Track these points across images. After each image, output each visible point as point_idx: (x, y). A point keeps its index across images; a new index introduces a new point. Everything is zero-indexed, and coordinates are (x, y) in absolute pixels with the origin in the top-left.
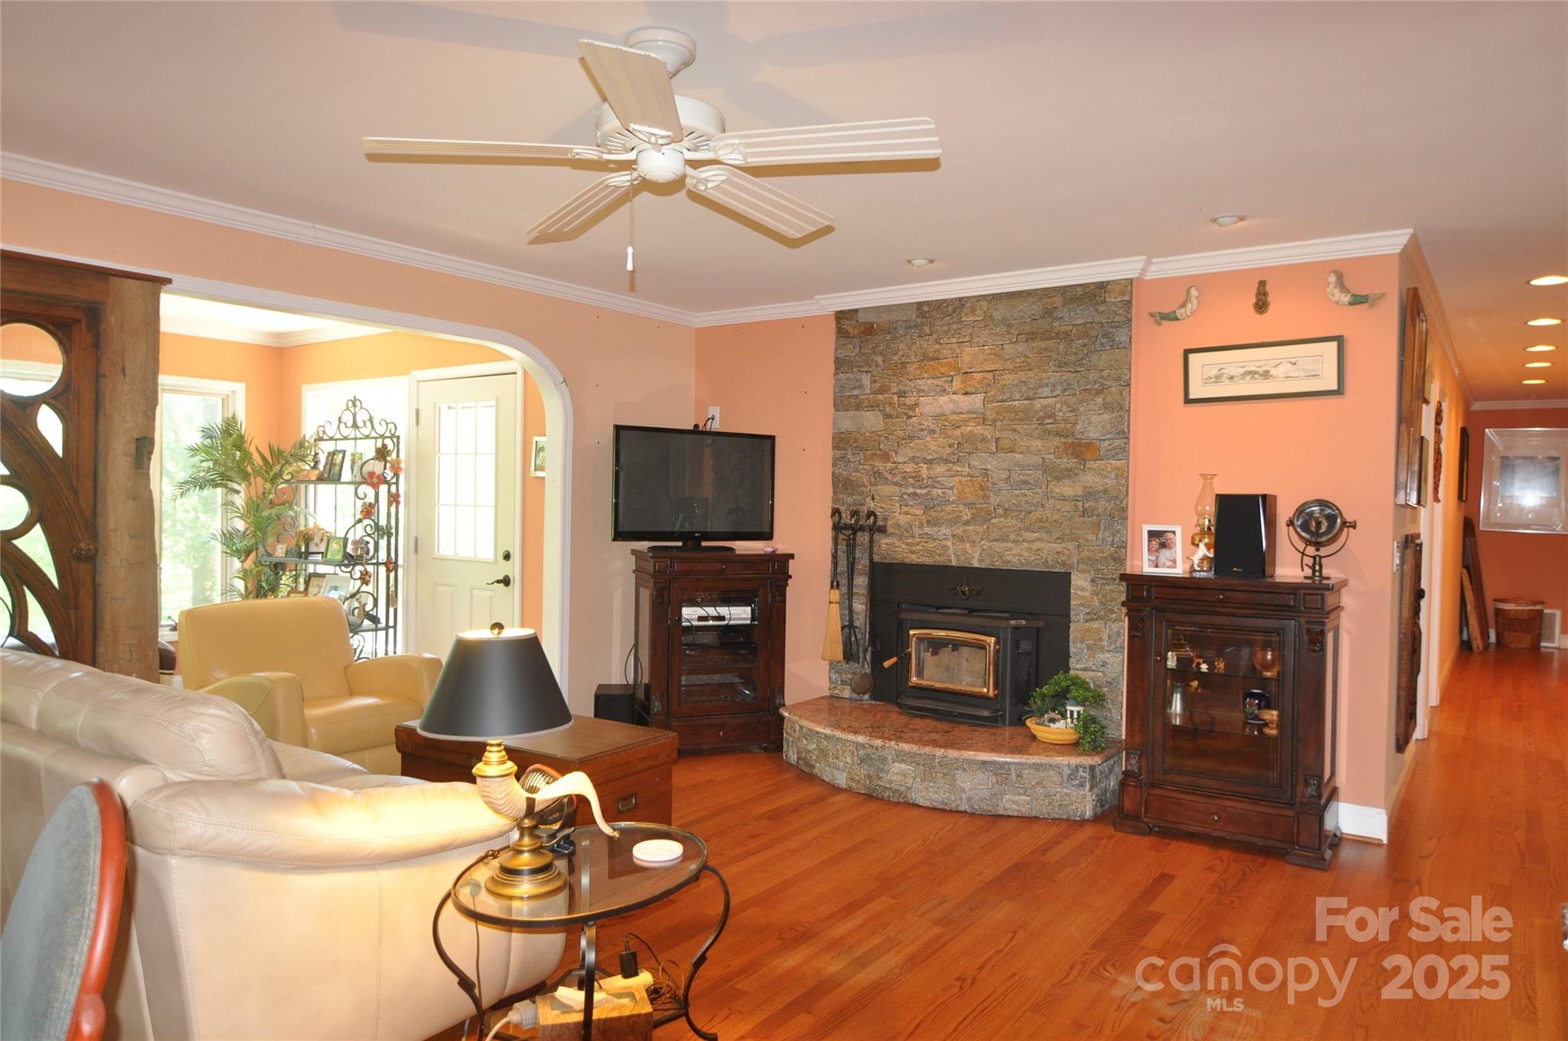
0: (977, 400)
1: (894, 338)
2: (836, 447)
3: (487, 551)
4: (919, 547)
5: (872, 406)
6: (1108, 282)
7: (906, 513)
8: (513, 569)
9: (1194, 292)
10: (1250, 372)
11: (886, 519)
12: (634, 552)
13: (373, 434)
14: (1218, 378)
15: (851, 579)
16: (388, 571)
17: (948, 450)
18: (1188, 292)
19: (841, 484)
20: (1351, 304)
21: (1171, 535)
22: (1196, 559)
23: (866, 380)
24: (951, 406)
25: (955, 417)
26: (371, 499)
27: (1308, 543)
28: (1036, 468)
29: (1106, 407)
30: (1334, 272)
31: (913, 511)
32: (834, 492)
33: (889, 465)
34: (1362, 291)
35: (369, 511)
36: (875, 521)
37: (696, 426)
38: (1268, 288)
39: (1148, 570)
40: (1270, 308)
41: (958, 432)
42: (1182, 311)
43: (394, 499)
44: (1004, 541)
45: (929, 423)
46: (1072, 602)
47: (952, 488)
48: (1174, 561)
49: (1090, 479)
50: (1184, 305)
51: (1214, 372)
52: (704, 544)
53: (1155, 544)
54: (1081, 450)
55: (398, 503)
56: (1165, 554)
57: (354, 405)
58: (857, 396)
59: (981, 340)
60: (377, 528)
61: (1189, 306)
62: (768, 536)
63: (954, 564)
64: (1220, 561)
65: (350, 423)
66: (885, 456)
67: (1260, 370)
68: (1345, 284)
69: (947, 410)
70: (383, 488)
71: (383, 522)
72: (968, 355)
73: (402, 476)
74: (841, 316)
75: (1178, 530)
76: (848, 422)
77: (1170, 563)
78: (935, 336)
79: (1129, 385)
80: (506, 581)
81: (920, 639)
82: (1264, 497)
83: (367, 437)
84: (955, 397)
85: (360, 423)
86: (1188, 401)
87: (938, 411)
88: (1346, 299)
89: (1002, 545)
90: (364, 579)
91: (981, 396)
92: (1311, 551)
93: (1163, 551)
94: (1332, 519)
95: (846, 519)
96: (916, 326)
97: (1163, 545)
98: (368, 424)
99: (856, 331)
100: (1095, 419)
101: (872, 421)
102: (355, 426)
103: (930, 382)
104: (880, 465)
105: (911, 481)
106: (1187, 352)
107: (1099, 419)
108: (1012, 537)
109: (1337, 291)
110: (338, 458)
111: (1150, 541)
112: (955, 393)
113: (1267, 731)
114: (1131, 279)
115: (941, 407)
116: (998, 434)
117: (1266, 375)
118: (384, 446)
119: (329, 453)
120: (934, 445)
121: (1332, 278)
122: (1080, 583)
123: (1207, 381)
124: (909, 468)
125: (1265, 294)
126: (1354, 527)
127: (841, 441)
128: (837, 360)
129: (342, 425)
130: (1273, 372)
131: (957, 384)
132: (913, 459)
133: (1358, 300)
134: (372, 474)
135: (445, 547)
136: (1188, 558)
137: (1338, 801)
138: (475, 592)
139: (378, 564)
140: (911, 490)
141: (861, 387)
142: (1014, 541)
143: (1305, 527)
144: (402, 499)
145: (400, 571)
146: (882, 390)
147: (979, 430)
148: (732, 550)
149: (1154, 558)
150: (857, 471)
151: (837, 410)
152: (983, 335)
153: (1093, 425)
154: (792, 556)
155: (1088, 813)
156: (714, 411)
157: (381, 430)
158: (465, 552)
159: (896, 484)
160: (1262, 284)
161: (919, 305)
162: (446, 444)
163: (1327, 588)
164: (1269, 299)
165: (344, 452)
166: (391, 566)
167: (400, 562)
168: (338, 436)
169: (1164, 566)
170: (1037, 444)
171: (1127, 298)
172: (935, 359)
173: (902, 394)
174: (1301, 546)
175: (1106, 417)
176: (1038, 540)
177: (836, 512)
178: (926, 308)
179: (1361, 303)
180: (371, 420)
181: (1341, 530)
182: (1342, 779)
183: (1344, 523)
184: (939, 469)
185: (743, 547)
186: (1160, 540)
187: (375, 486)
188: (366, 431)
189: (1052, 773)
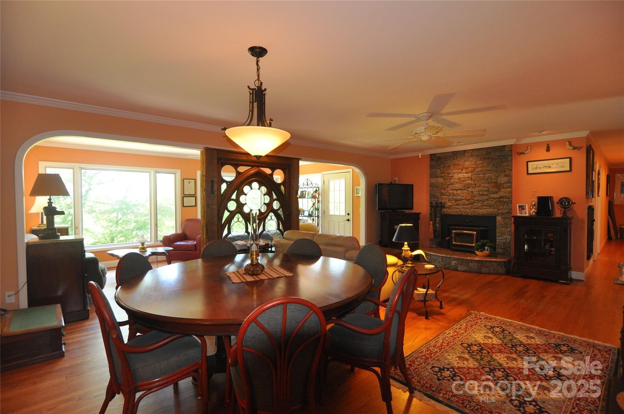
0: (470, 175)
1: (446, 160)
2: (430, 187)
3: (343, 213)
4: (454, 211)
5: (440, 177)
6: (505, 145)
7: (450, 202)
8: (350, 217)
9: (529, 147)
10: (545, 166)
11: (445, 204)
12: (380, 213)
13: (312, 187)
14: (536, 168)
15: (435, 219)
16: (318, 218)
17: (462, 187)
18: (527, 147)
19: (432, 196)
20: (573, 149)
21: (525, 207)
22: (532, 212)
23: (439, 171)
24: (462, 176)
25: (464, 179)
26: (314, 202)
27: (562, 208)
28: (486, 191)
29: (506, 176)
30: (568, 141)
31: (452, 202)
32: (430, 198)
33: (445, 191)
34: (576, 146)
35: (314, 204)
36: (442, 205)
37: (391, 183)
38: (550, 146)
39: (519, 215)
40: (550, 151)
41: (464, 183)
42: (526, 152)
43: (318, 202)
44: (477, 209)
45: (456, 181)
46: (497, 223)
47: (463, 196)
48: (526, 213)
49: (501, 194)
50: (526, 150)
51: (535, 166)
52: (397, 211)
53: (521, 209)
54: (498, 186)
55: (319, 202)
56: (523, 211)
57: (307, 180)
58: (436, 175)
59: (470, 160)
60: (316, 208)
61: (528, 151)
62: (412, 209)
63: (464, 214)
64: (538, 212)
65: (306, 184)
66: (444, 189)
67: (548, 166)
68: (571, 144)
69: (461, 177)
70: (316, 199)
71: (316, 207)
72: (467, 164)
73: (320, 196)
74: (431, 155)
75: (527, 206)
76: (434, 180)
77: (524, 213)
78: (458, 159)
79: (512, 170)
80: (348, 220)
81: (455, 233)
82: (550, 197)
83: (311, 187)
84: (464, 174)
85: (309, 184)
86: (528, 174)
87: (459, 177)
88: (571, 148)
89: (477, 210)
90: (313, 220)
91: (471, 174)
92: (563, 209)
93: (523, 210)
94: (569, 202)
95: (434, 204)
96: (452, 157)
97: (523, 209)
98: (311, 184)
99: (436, 159)
100: (503, 179)
101: (441, 180)
102: (308, 185)
103: (456, 170)
104: (443, 191)
105: (452, 195)
106: (527, 162)
107: (504, 179)
108: (480, 208)
109: (569, 146)
110: (304, 193)
111: (519, 208)
112: (463, 173)
113: (552, 253)
114: (512, 145)
115: (460, 176)
116: (475, 183)
117: (550, 167)
118: (317, 189)
119: (301, 192)
120: (458, 186)
121: (567, 143)
122: (499, 218)
123: (533, 169)
124: (451, 192)
125: (549, 147)
126: (575, 204)
127: (432, 185)
128: (430, 166)
129: (304, 185)
130: (552, 166)
131: (464, 171)
132: (452, 190)
133: (575, 148)
134: (314, 196)
135: (332, 213)
136: (529, 212)
137: (571, 270)
138: (340, 223)
139: (316, 217)
140: (452, 197)
141: (437, 172)
142: (480, 209)
143: (561, 204)
144: (320, 202)
145: (320, 218)
146: (444, 173)
147: (470, 182)
148: (404, 212)
149: (520, 212)
150: (437, 193)
151: (431, 177)
152: (471, 159)
153: (502, 179)
154: (420, 213)
155: (504, 273)
156: (396, 179)
157: (314, 186)
158: (337, 213)
159: (448, 196)
160: (548, 145)
161: (453, 152)
162: (331, 188)
163: (569, 218)
164: (550, 148)
165: (306, 191)
166: (318, 217)
167: (320, 216)
168: (303, 187)
169: (523, 214)
170: (487, 185)
171: (511, 149)
172: (458, 165)
173: (448, 174)
174: (560, 208)
175: (506, 178)
176: (487, 208)
177: (431, 203)
178: (455, 153)
179: (575, 149)
180: (312, 183)
181: (571, 204)
182: (572, 265)
183: (572, 203)
184: (459, 192)
185: (407, 211)
186: (522, 208)
187: (315, 199)
188: (311, 186)
189: (494, 263)
